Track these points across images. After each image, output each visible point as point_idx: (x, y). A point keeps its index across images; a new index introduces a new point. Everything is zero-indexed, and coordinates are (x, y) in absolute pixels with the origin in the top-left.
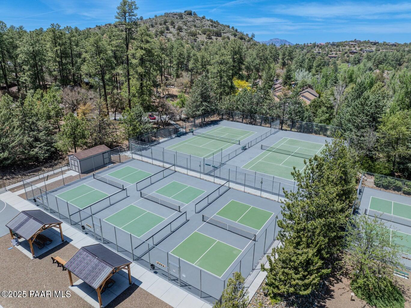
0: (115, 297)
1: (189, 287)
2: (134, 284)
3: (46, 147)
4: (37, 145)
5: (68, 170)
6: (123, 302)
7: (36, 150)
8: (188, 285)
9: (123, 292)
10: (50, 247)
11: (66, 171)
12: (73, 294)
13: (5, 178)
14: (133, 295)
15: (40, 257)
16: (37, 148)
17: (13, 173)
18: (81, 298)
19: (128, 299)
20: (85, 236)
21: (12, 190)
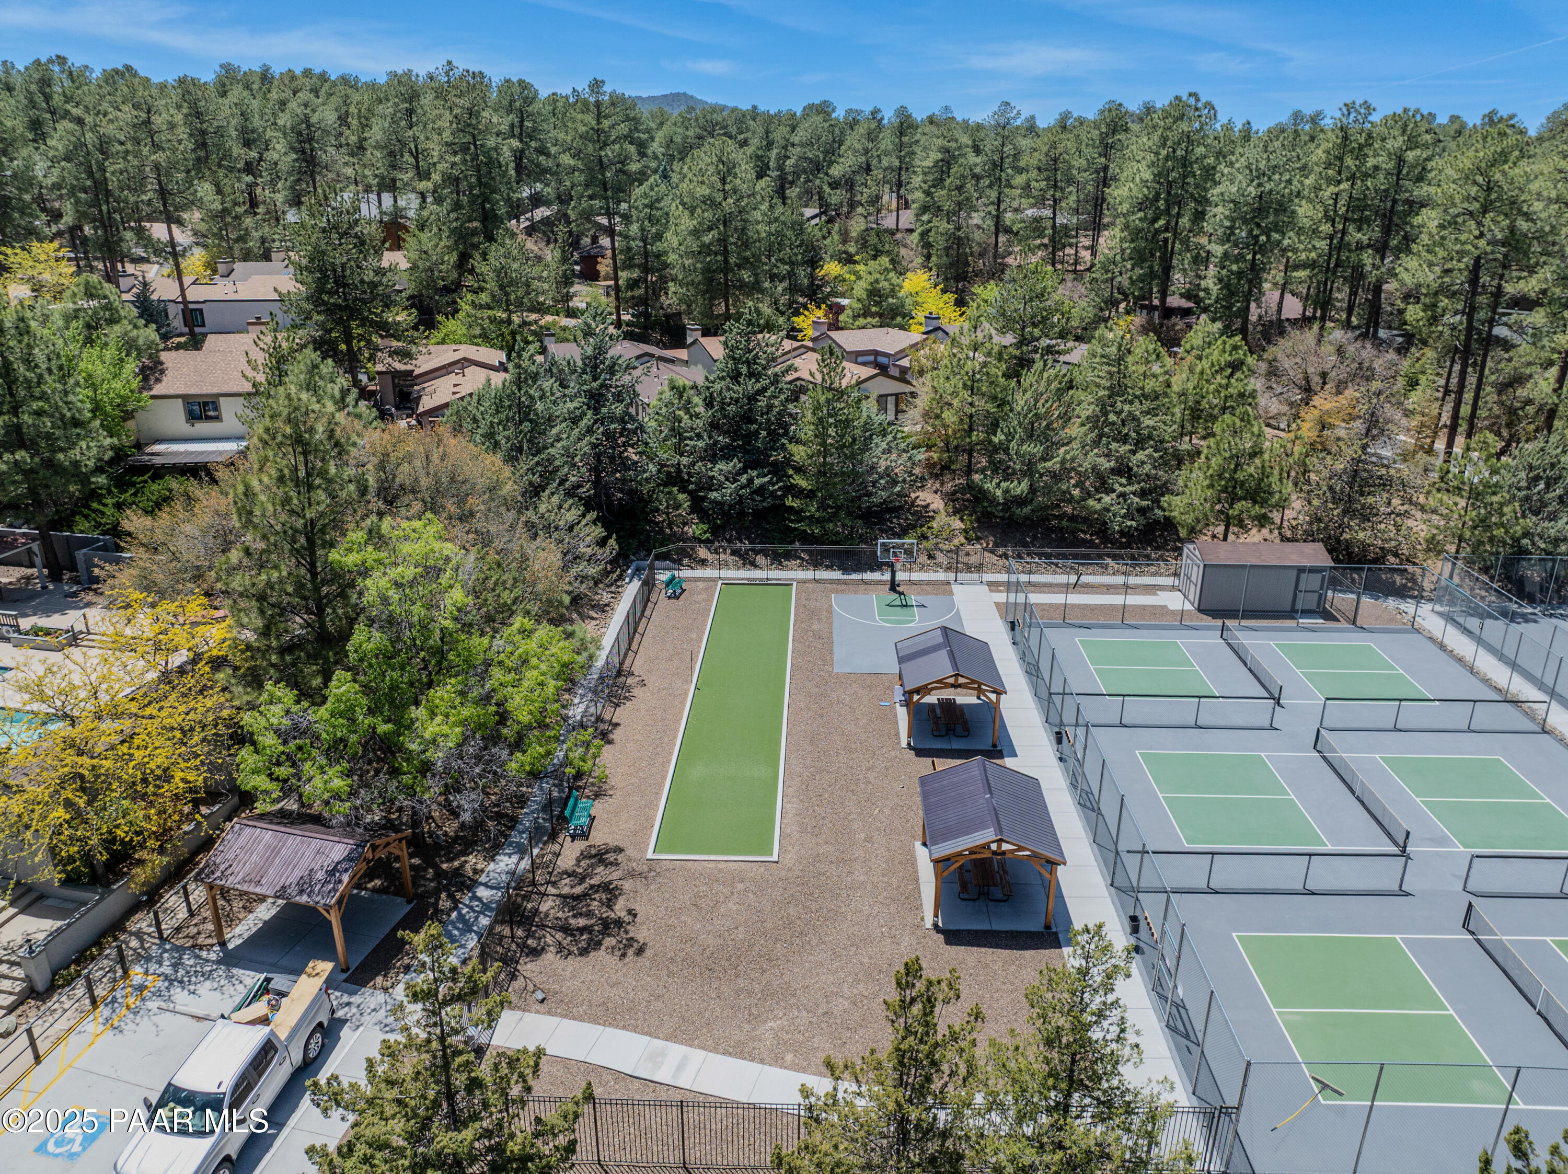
0: (985, 926)
1: (1192, 1046)
2: (1056, 934)
3: (1137, 500)
4: (1116, 486)
5: (1173, 588)
6: (990, 950)
7: (1107, 499)
8: (1193, 1038)
9: (1012, 932)
10: (957, 745)
11: (1162, 588)
12: (912, 861)
13: (1001, 551)
14: (1028, 954)
15: (920, 752)
16: (1114, 495)
17: (1025, 545)
18: (917, 880)
19: (1008, 951)
20: (1055, 762)
21: (993, 586)
